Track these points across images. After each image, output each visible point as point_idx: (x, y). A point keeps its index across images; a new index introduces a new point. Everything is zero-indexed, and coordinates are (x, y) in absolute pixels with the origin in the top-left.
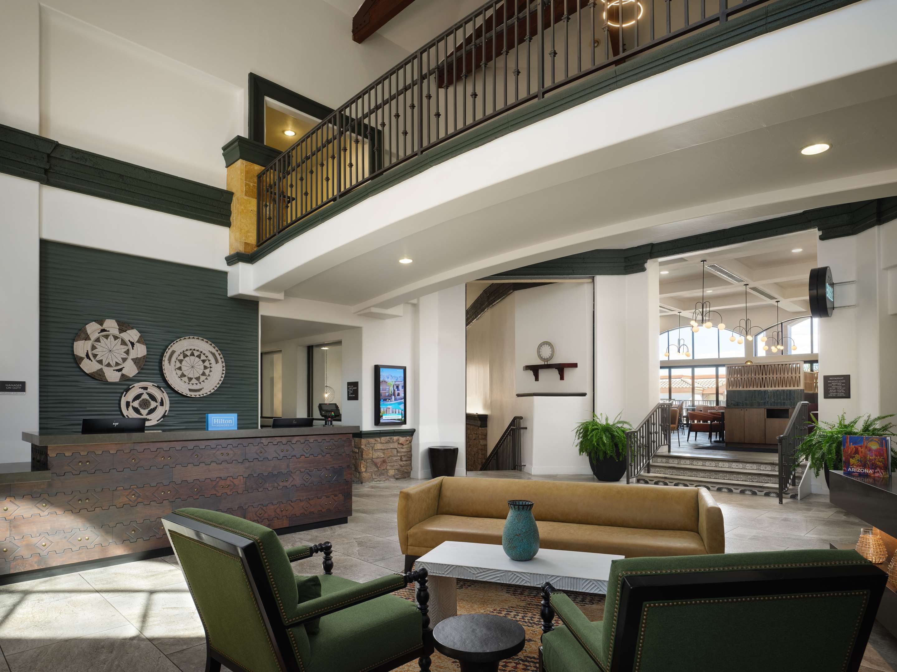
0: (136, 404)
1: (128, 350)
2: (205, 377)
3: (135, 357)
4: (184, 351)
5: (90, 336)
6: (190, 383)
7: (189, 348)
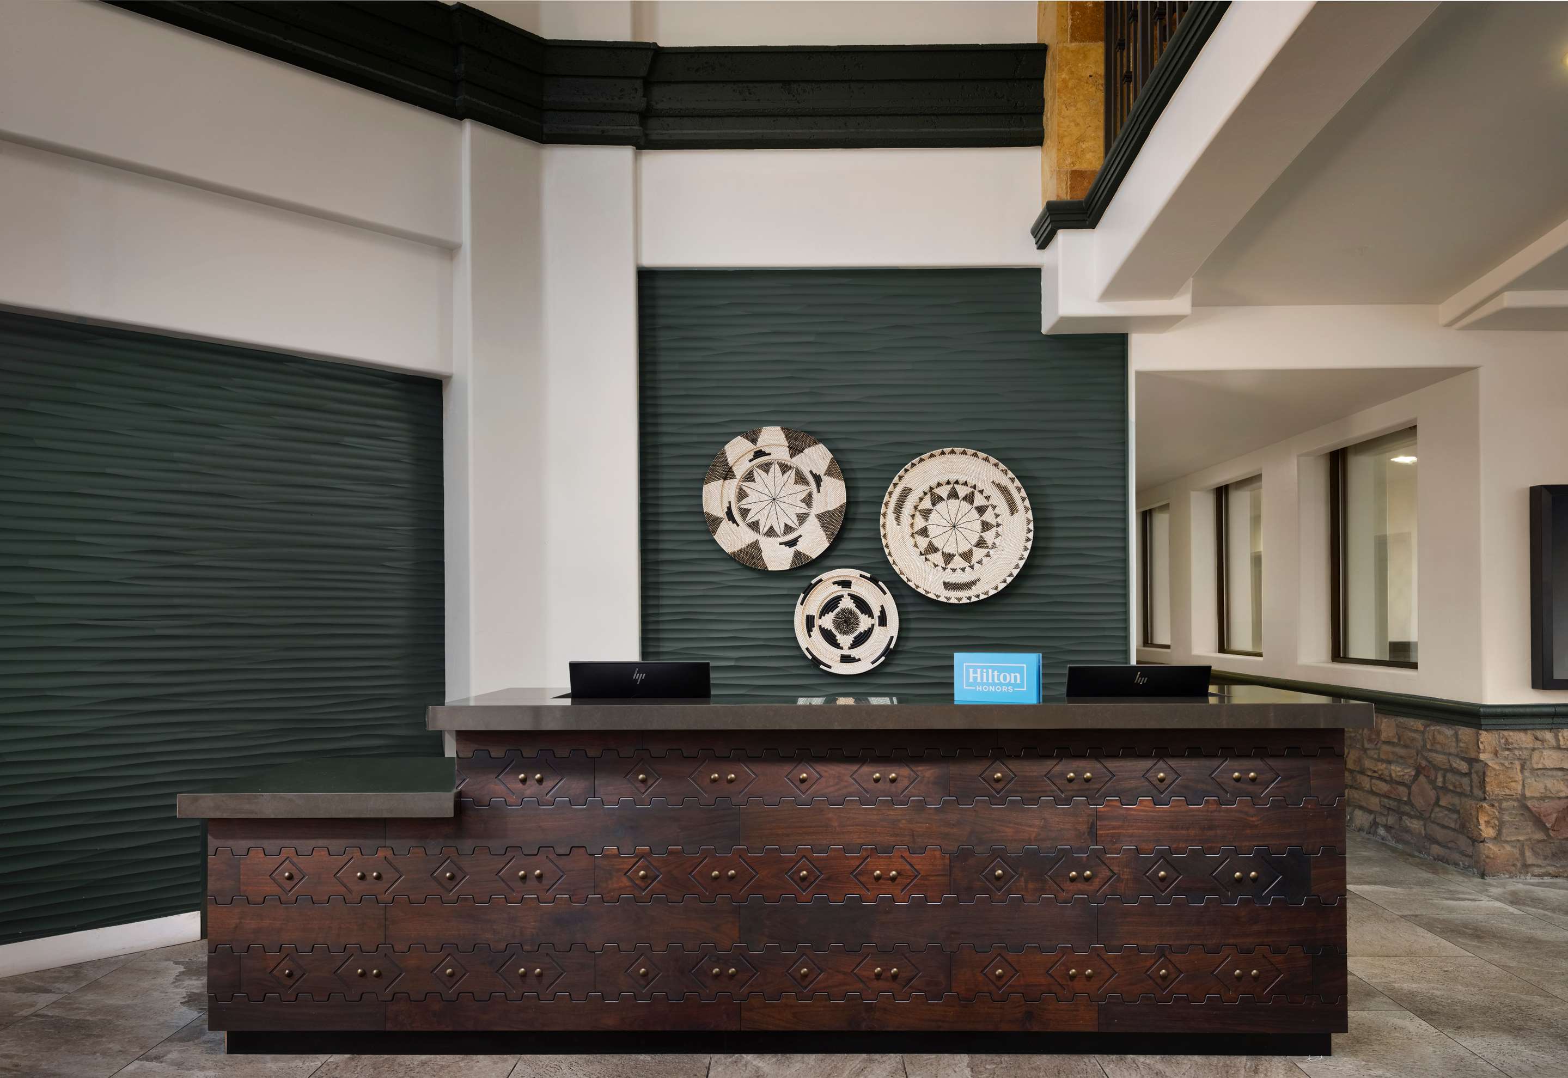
0: (828, 622)
1: (810, 495)
2: (984, 551)
3: (822, 511)
4: (931, 489)
5: (734, 469)
6: (949, 566)
7: (943, 480)
